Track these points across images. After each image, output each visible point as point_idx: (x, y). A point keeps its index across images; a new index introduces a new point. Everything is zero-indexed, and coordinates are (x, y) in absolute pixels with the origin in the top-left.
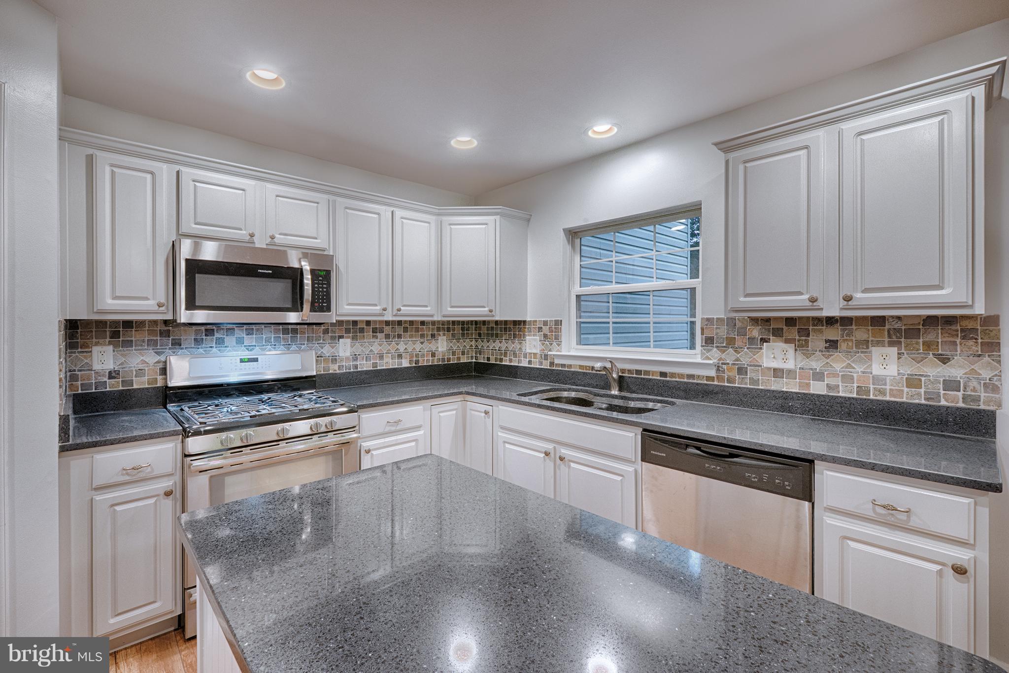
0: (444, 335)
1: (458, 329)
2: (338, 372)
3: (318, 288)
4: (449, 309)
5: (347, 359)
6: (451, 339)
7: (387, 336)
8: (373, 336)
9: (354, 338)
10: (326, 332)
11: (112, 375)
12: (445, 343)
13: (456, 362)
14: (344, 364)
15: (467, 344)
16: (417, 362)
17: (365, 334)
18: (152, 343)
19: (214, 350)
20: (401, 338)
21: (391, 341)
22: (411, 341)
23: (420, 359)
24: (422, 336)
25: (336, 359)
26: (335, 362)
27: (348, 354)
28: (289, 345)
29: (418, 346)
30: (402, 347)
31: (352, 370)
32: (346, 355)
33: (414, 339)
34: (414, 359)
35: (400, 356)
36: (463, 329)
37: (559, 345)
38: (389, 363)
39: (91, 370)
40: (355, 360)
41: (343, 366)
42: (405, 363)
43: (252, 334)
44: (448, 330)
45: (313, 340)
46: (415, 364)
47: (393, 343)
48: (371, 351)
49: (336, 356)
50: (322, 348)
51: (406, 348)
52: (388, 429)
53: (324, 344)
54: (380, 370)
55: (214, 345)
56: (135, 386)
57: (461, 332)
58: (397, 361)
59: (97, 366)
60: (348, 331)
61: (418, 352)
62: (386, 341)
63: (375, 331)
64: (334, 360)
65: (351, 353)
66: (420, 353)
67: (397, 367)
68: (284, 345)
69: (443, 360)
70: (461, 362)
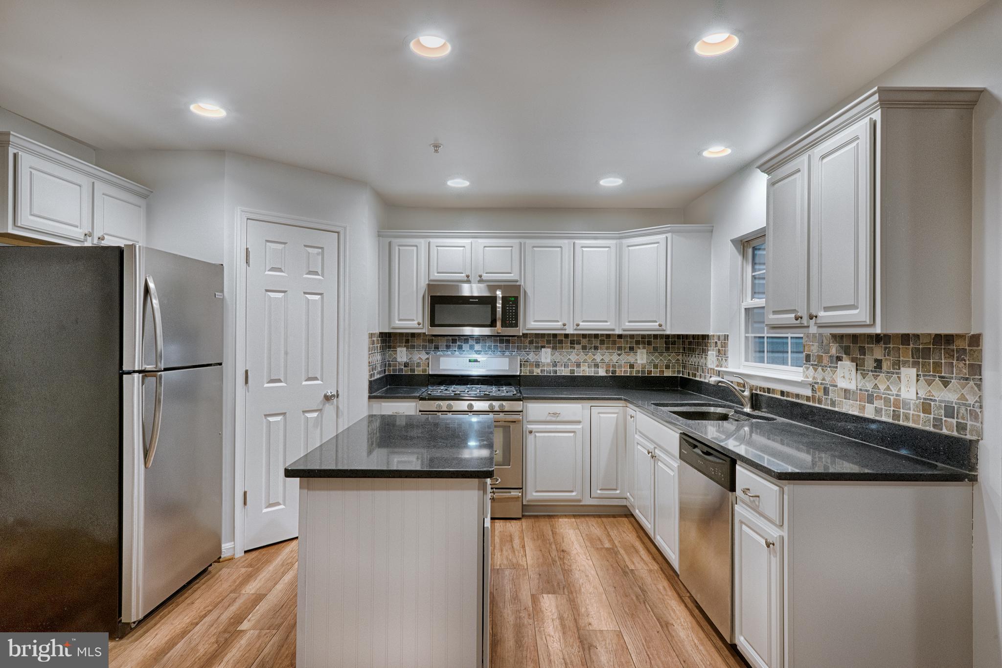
0: (644, 348)
1: (661, 344)
2: (540, 374)
3: (509, 310)
5: (548, 365)
6: (653, 353)
7: (584, 348)
8: (571, 347)
9: (554, 348)
10: (531, 342)
11: (406, 365)
12: (645, 356)
13: (658, 375)
14: (546, 369)
15: (672, 357)
16: (614, 372)
17: (564, 345)
18: (424, 347)
19: (457, 353)
20: (598, 350)
21: (588, 352)
22: (608, 352)
23: (617, 369)
24: (620, 348)
25: (539, 365)
26: (538, 367)
27: (549, 361)
28: (504, 351)
29: (615, 358)
30: (598, 357)
31: (552, 374)
32: (547, 361)
33: (611, 351)
34: (611, 369)
35: (596, 366)
36: (666, 343)
37: (726, 360)
38: (586, 371)
39: (396, 361)
40: (554, 366)
41: (544, 370)
42: (602, 373)
43: (479, 343)
44: (649, 343)
45: (521, 349)
46: (612, 373)
47: (590, 353)
48: (569, 359)
49: (539, 362)
50: (528, 355)
51: (602, 359)
52: (549, 418)
53: (530, 352)
54: (576, 376)
55: (457, 350)
56: (416, 373)
57: (665, 345)
58: (593, 369)
59: (399, 360)
60: (549, 342)
61: (615, 363)
62: (583, 352)
63: (572, 342)
64: (537, 365)
65: (551, 360)
66: (617, 364)
67: (593, 374)
68: (500, 351)
69: (643, 372)
70: (665, 375)
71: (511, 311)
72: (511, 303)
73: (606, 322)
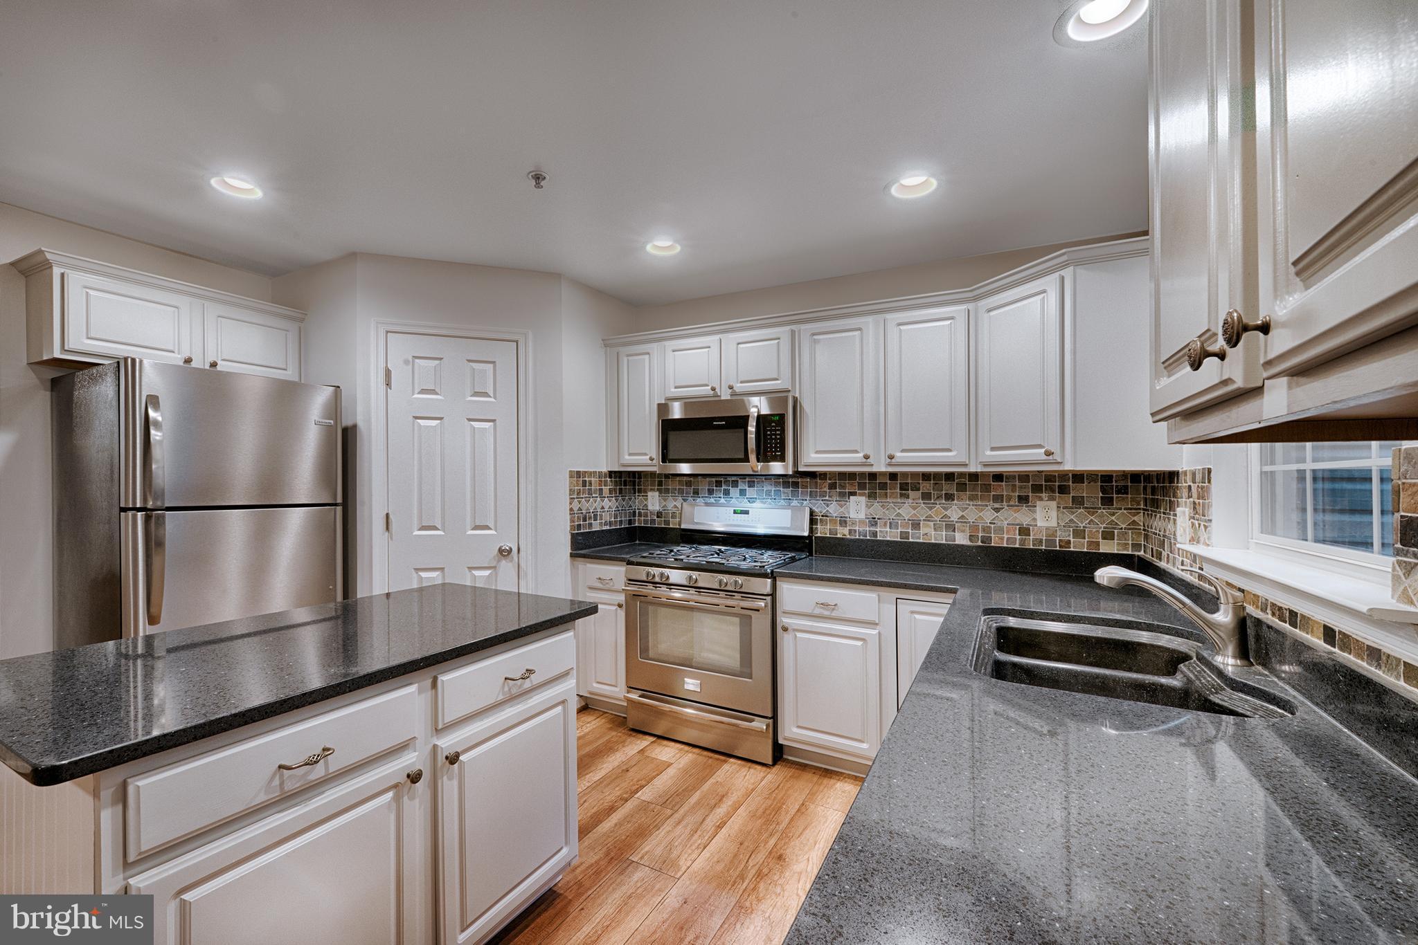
0: (1051, 499)
1: (1091, 492)
2: (848, 537)
3: (771, 435)
4: (988, 453)
5: (861, 522)
6: (1072, 508)
7: (926, 496)
8: (901, 495)
9: (872, 496)
10: (832, 486)
11: (659, 515)
12: (1054, 514)
13: (1085, 550)
14: (857, 528)
15: (1120, 517)
16: (986, 539)
17: (888, 491)
18: (681, 492)
19: (722, 500)
20: (953, 500)
21: (933, 504)
22: (973, 505)
23: (993, 535)
24: (999, 498)
25: (845, 522)
26: (844, 525)
27: (862, 516)
28: (790, 499)
29: (988, 515)
30: (954, 513)
31: (868, 538)
32: (860, 517)
33: (980, 503)
34: (980, 535)
35: (951, 527)
36: (1103, 490)
38: (930, 534)
39: (647, 510)
40: (873, 525)
41: (855, 531)
42: (961, 539)
43: (753, 486)
44: (1063, 490)
45: (816, 496)
46: (982, 542)
47: (938, 506)
48: (899, 515)
49: (846, 518)
50: (828, 506)
51: (963, 516)
53: (830, 501)
54: (910, 542)
55: (722, 496)
56: (671, 526)
57: (1101, 495)
58: (944, 533)
59: (650, 508)
60: (862, 486)
61: (989, 524)
62: (924, 503)
63: (904, 487)
64: (843, 522)
65: (866, 515)
66: (992, 526)
67: (944, 542)
68: (784, 499)
69: (1050, 542)
70: (1101, 551)
71: (773, 437)
72: (773, 424)
73: (949, 450)
